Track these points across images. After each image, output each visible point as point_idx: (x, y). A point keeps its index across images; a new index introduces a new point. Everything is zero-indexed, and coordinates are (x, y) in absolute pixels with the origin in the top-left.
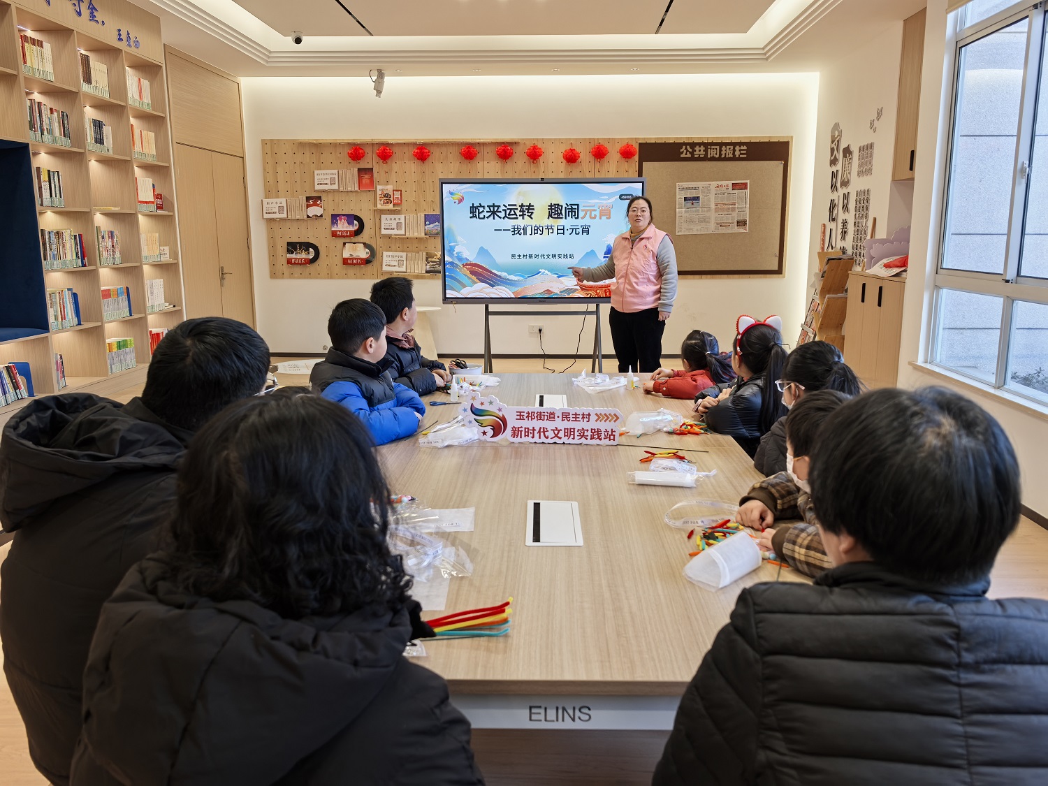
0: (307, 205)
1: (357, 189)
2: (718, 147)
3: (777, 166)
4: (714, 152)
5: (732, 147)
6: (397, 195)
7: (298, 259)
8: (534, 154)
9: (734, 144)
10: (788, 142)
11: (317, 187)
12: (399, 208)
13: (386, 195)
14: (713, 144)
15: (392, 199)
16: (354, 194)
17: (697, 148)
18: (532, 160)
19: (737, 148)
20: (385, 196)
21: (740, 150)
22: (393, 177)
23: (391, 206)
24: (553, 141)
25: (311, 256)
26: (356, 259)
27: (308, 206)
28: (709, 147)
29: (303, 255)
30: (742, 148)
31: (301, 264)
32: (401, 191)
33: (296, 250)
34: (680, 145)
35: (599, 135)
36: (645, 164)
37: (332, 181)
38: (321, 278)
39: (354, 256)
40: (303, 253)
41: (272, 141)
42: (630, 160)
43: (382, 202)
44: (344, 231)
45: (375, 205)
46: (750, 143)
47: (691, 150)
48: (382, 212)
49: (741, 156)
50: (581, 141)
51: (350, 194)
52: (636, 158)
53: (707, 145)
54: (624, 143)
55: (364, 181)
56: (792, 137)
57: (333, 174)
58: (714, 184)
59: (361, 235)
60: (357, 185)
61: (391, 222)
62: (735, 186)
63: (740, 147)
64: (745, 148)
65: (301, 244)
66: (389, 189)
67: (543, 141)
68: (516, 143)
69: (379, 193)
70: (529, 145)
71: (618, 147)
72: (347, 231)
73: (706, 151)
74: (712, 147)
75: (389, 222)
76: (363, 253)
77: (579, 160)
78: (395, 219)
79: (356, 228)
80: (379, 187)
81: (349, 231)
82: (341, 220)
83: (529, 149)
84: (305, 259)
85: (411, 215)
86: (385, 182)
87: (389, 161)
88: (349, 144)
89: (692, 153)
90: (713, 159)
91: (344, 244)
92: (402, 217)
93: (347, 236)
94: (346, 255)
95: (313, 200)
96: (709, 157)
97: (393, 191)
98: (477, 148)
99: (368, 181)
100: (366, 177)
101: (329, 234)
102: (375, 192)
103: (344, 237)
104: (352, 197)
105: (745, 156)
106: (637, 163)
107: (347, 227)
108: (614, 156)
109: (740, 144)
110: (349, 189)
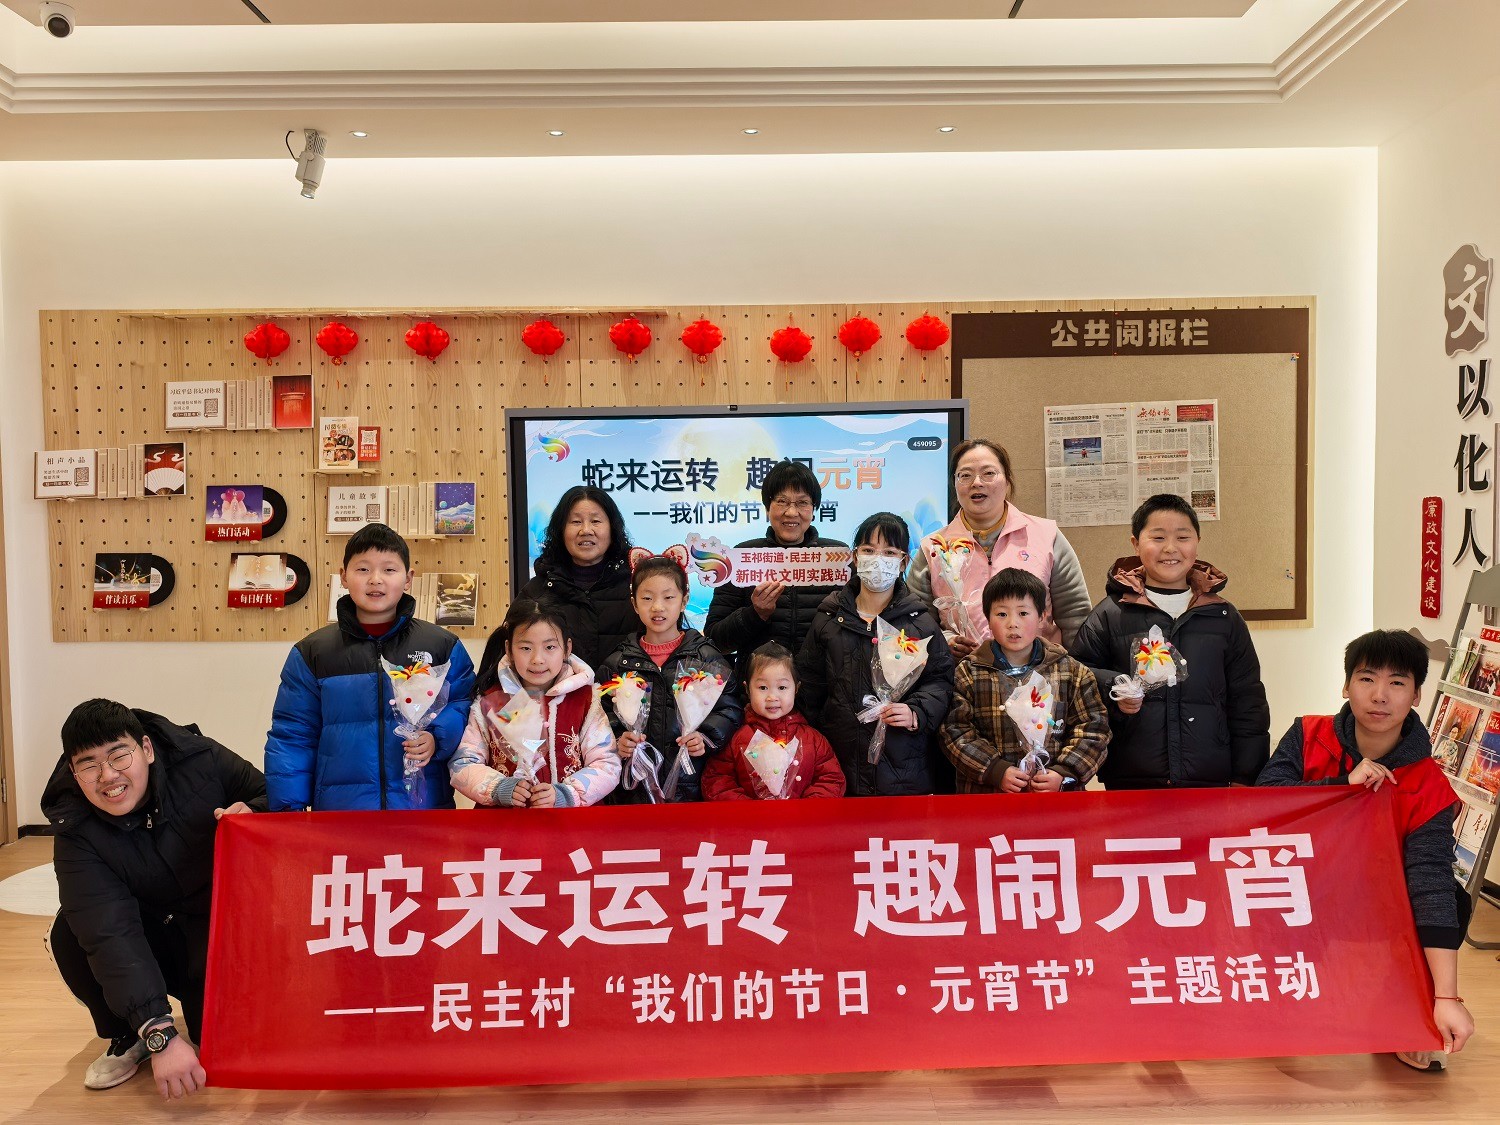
0: (147, 464)
1: (269, 425)
2: (1140, 323)
3: (1282, 365)
4: (1129, 335)
5: (1173, 323)
6: (369, 438)
7: (121, 594)
8: (702, 340)
9: (1178, 316)
10: (1306, 311)
11: (173, 423)
12: (372, 471)
13: (342, 440)
14: (1126, 315)
15: (355, 448)
16: (265, 437)
17: (1091, 326)
18: (695, 355)
19: (1186, 324)
20: (339, 442)
21: (1192, 329)
22: (361, 396)
23: (352, 466)
24: (746, 313)
25: (153, 588)
26: (260, 593)
27: (148, 468)
28: (1119, 322)
29: (135, 586)
30: (1197, 323)
31: (129, 606)
32: (378, 429)
33: (117, 572)
34: (1051, 318)
35: (858, 296)
36: (966, 363)
37: (210, 407)
38: (178, 640)
39: (258, 585)
40: (135, 580)
41: (64, 313)
42: (933, 355)
43: (331, 456)
44: (237, 526)
45: (315, 464)
46: (1215, 312)
47: (1075, 330)
48: (333, 479)
49: (1196, 343)
50: (813, 312)
51: (256, 438)
52: (946, 348)
53: (1113, 318)
54: (919, 315)
55: (287, 408)
56: (1313, 298)
57: (212, 391)
58: (1133, 407)
59: (279, 536)
60: (269, 416)
61: (351, 502)
62: (1183, 413)
63: (1192, 321)
64: (1204, 323)
65: (130, 558)
66: (350, 424)
67: (724, 311)
68: (658, 316)
69: (324, 433)
70: (689, 320)
71: (903, 324)
72: (243, 527)
73: (1112, 331)
74: (1127, 322)
75: (348, 502)
76: (280, 579)
77: (810, 355)
78: (363, 496)
79: (266, 518)
80: (325, 421)
81: (251, 527)
82: (230, 499)
83: (690, 329)
84: (139, 595)
85: (403, 486)
86: (342, 409)
87: (350, 359)
88: (250, 318)
89: (1079, 337)
90: (1129, 350)
91: (234, 556)
92: (381, 490)
93: (244, 538)
94: (237, 583)
95: (162, 453)
96: (1119, 344)
97: (360, 429)
98: (564, 328)
99: (297, 407)
100: (292, 400)
101: (200, 534)
102: (315, 431)
103: (237, 540)
104: (259, 443)
105: (1205, 343)
106: (948, 363)
107: (243, 517)
108: (893, 342)
109: (1193, 314)
110: (251, 425)
